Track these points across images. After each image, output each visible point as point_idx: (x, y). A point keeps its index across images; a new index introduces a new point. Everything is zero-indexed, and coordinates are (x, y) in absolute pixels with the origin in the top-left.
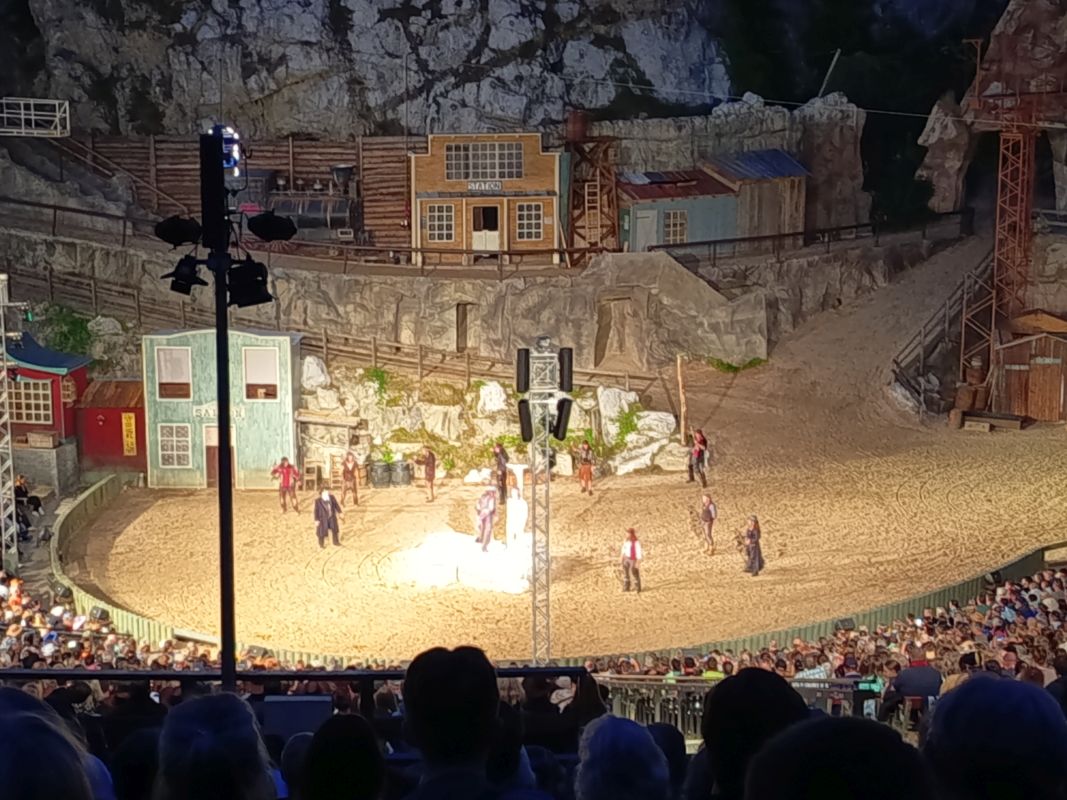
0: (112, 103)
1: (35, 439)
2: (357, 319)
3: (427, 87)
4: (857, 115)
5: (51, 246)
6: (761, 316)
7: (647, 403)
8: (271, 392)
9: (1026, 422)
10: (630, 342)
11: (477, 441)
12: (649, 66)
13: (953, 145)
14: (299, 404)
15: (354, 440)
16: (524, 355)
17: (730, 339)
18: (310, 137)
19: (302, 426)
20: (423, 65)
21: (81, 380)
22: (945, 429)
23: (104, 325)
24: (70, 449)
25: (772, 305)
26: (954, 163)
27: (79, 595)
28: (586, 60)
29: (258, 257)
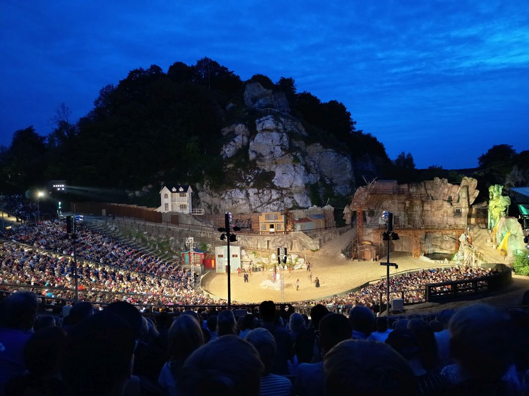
0: (211, 209)
1: (197, 265)
2: (251, 243)
3: (262, 205)
4: (333, 208)
5: (201, 233)
6: (318, 242)
7: (299, 257)
8: (237, 256)
9: (364, 260)
10: (296, 247)
11: (271, 264)
12: (298, 201)
13: (349, 213)
14: (241, 258)
15: (251, 264)
16: (279, 249)
17: (313, 246)
18: (243, 214)
19: (242, 262)
20: (261, 202)
21: (205, 255)
22: (351, 261)
23: (209, 245)
24: (203, 266)
25: (320, 240)
26: (349, 216)
27: (204, 291)
28: (287, 200)
29: (235, 233)
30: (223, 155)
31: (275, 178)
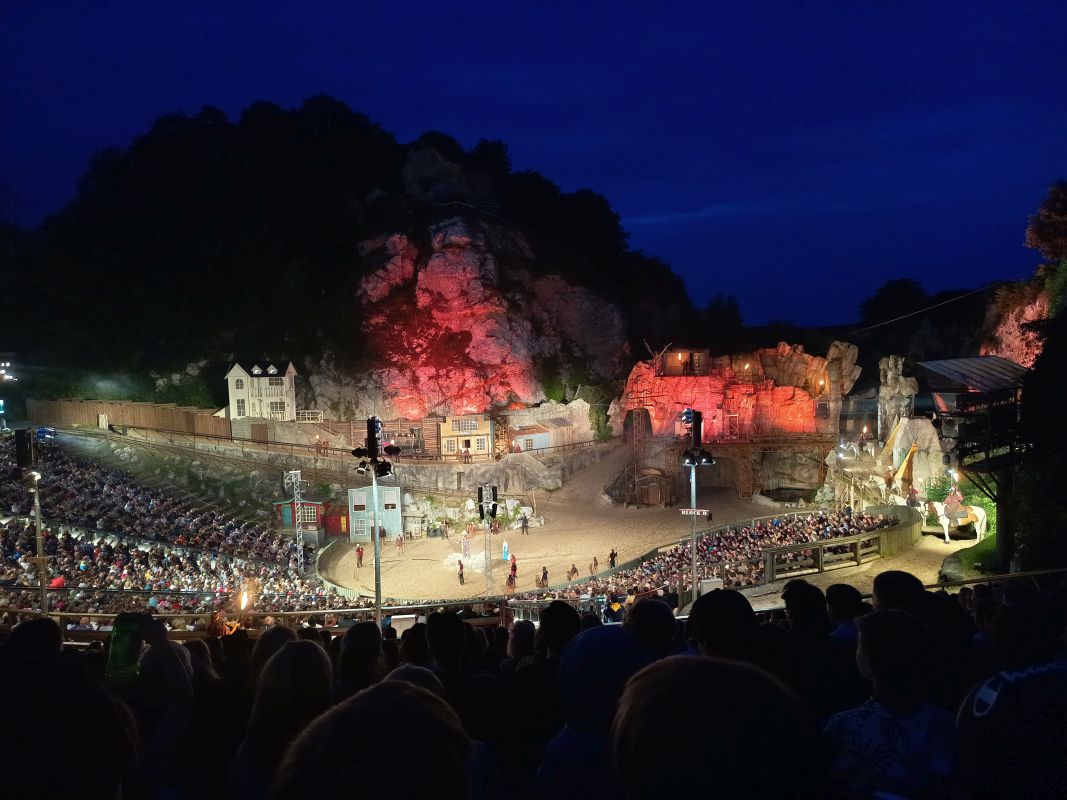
0: (338, 410)
1: (311, 528)
2: (423, 479)
3: (445, 401)
4: (587, 406)
6: (559, 473)
7: (523, 504)
8: (394, 507)
9: (648, 505)
10: (516, 484)
11: (465, 520)
12: (518, 392)
13: (618, 414)
14: (403, 510)
15: (423, 522)
16: (480, 490)
17: (549, 481)
18: (406, 420)
19: (405, 518)
21: (326, 506)
22: (623, 509)
23: (336, 486)
24: (323, 530)
25: (563, 469)
26: (620, 421)
27: (325, 582)
28: (498, 390)
29: (388, 460)
30: (361, 297)
31: (472, 344)
